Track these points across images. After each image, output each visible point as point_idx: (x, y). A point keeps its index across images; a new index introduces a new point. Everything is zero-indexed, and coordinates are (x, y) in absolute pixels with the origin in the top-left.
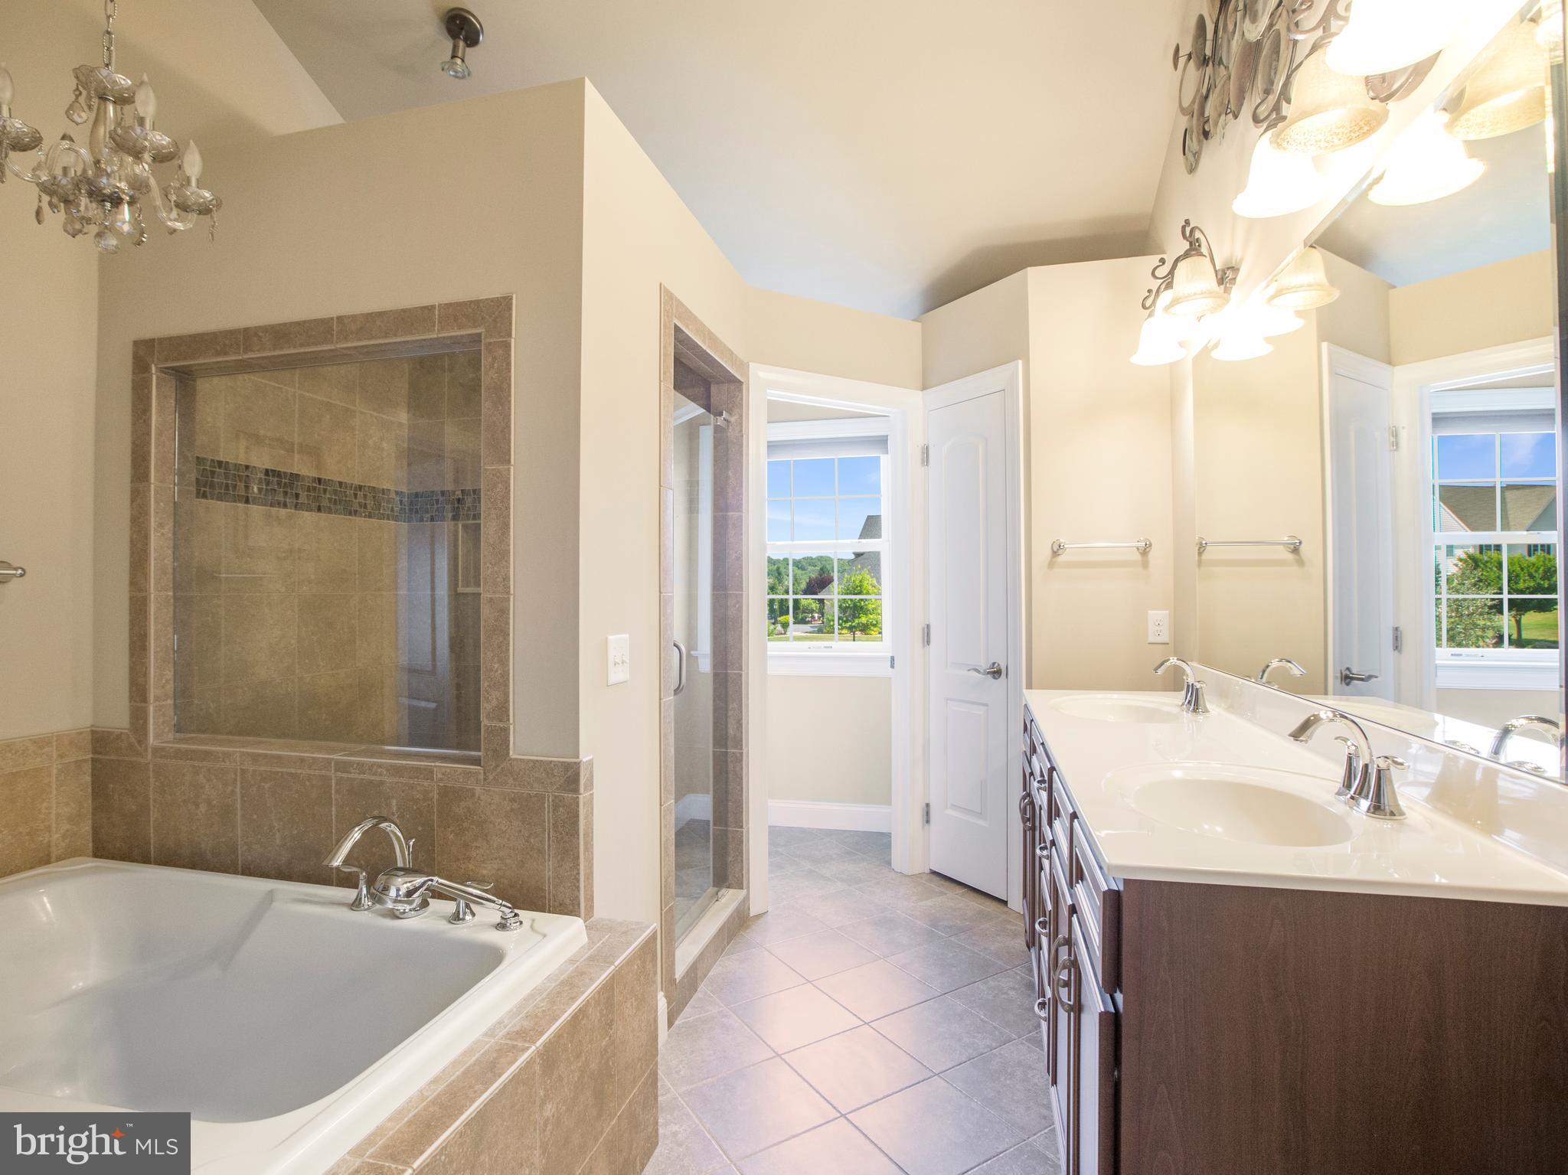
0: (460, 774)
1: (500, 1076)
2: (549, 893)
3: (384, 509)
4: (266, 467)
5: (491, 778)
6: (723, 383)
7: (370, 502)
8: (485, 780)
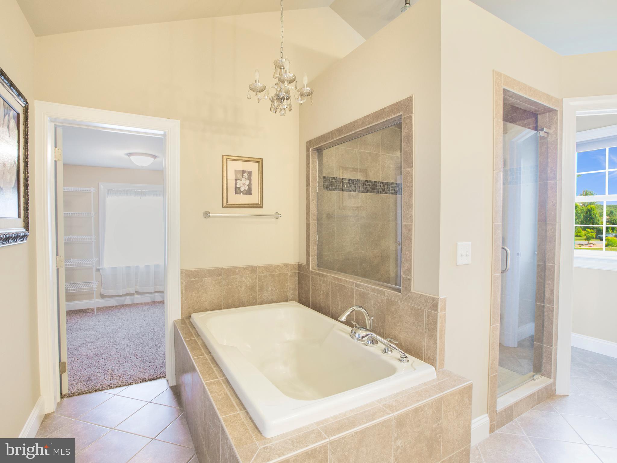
0: (393, 295)
1: (374, 420)
2: (425, 352)
3: (391, 190)
4: (349, 178)
5: (404, 298)
6: (545, 113)
7: (386, 188)
8: (402, 299)
